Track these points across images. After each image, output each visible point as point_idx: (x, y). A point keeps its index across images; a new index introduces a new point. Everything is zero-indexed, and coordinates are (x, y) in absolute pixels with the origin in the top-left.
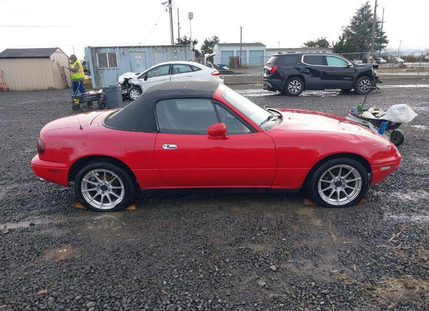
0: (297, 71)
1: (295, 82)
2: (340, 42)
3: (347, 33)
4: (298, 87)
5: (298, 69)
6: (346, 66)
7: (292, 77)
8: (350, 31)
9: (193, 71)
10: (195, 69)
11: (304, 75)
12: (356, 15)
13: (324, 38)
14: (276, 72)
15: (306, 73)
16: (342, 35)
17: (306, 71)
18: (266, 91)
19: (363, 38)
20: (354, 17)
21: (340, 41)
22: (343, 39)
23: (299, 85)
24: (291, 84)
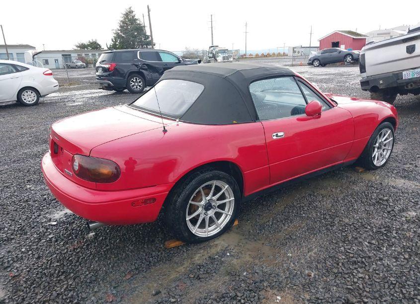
0: (136, 68)
1: (136, 79)
2: (113, 45)
3: (118, 36)
4: (140, 84)
5: (136, 66)
6: (177, 61)
7: (132, 74)
8: (120, 34)
9: (18, 71)
10: (20, 69)
11: (143, 71)
12: (122, 19)
13: (94, 40)
14: (116, 69)
15: (146, 70)
16: (113, 38)
17: (144, 67)
18: (102, 90)
19: (132, 41)
20: (121, 21)
21: (113, 43)
22: (116, 41)
23: (140, 82)
24: (132, 81)
